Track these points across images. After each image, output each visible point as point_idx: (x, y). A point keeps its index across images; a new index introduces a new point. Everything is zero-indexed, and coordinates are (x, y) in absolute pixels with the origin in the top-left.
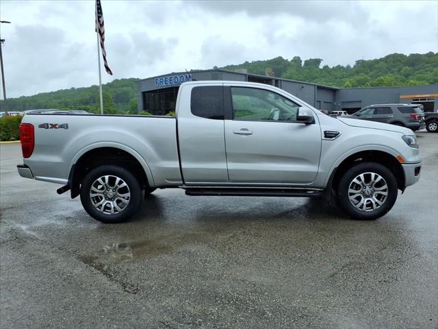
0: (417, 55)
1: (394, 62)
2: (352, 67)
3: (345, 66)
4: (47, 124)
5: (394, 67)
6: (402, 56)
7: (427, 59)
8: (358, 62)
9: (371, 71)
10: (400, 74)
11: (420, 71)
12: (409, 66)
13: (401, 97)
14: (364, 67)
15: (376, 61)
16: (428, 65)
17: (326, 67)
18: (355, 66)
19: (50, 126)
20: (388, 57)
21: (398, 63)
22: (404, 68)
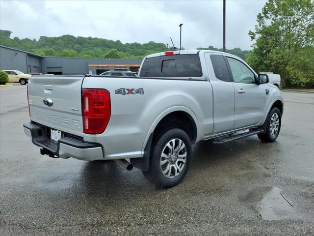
0: (83, 38)
1: (68, 41)
2: (37, 40)
3: (32, 39)
4: (124, 89)
5: (68, 44)
6: (72, 37)
7: (88, 41)
8: (42, 38)
9: (53, 45)
10: (74, 49)
11: (86, 48)
12: (79, 45)
13: (89, 65)
14: (47, 41)
15: (56, 39)
16: (90, 45)
17: (16, 39)
18: (40, 40)
19: (127, 92)
20: (64, 37)
21: (71, 41)
22: (75, 46)
